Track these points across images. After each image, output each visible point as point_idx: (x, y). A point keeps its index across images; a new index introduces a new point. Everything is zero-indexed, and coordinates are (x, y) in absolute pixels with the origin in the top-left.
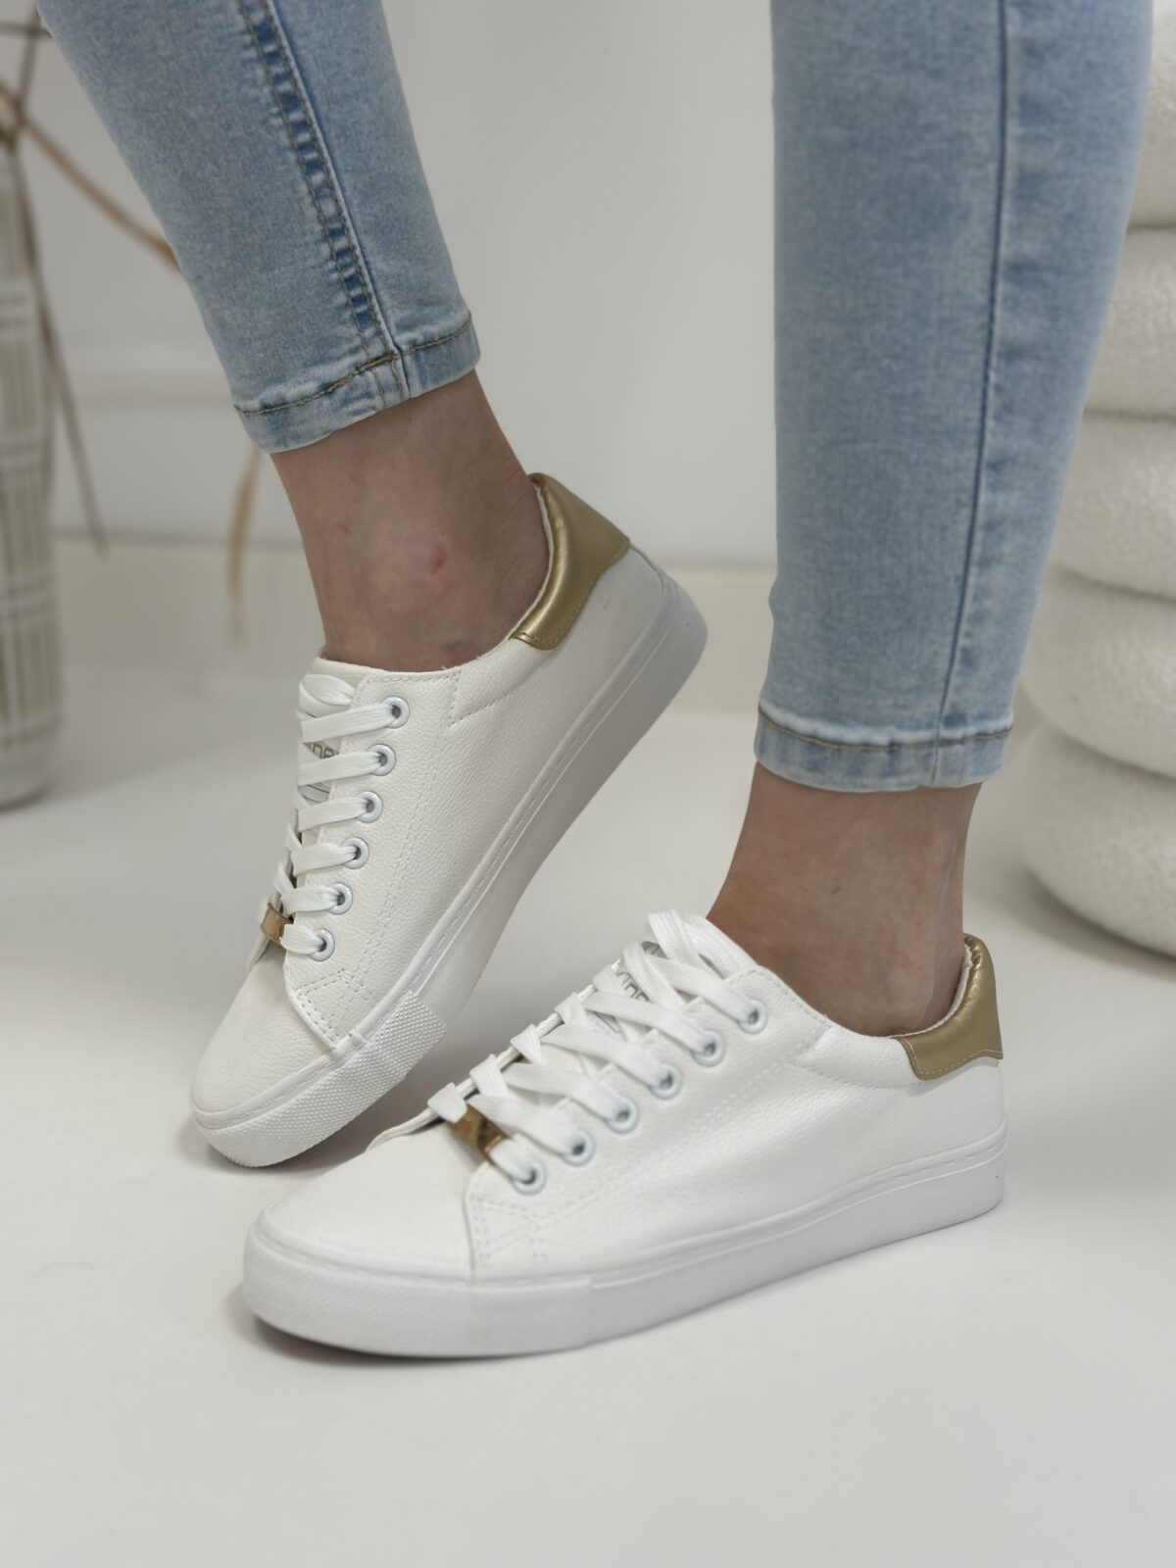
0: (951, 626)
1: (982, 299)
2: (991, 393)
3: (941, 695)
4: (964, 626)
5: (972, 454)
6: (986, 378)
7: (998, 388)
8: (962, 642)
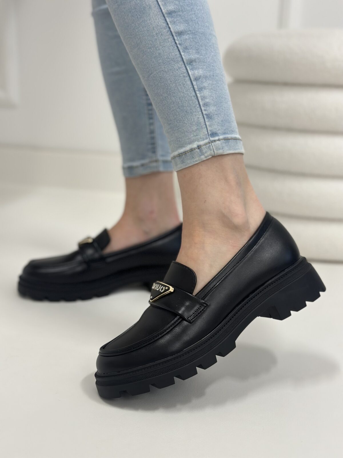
0: (199, 109)
1: (165, 25)
2: (178, 46)
3: (206, 129)
4: (203, 108)
5: (182, 63)
6: (176, 43)
7: (180, 44)
8: (204, 112)
